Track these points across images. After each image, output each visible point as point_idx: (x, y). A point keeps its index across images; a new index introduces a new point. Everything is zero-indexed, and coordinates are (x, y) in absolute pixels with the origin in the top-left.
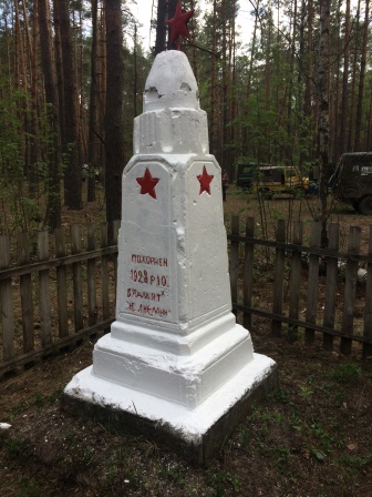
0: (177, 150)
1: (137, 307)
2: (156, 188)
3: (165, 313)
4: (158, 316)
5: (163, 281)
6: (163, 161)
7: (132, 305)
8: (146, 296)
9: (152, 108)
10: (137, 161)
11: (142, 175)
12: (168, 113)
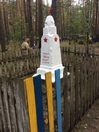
0: (50, 34)
1: (44, 62)
2: (47, 41)
3: (49, 63)
4: (48, 64)
5: (48, 57)
6: (48, 36)
7: (43, 62)
8: (46, 60)
9: (46, 27)
10: (44, 36)
11: (45, 39)
12: (49, 27)
